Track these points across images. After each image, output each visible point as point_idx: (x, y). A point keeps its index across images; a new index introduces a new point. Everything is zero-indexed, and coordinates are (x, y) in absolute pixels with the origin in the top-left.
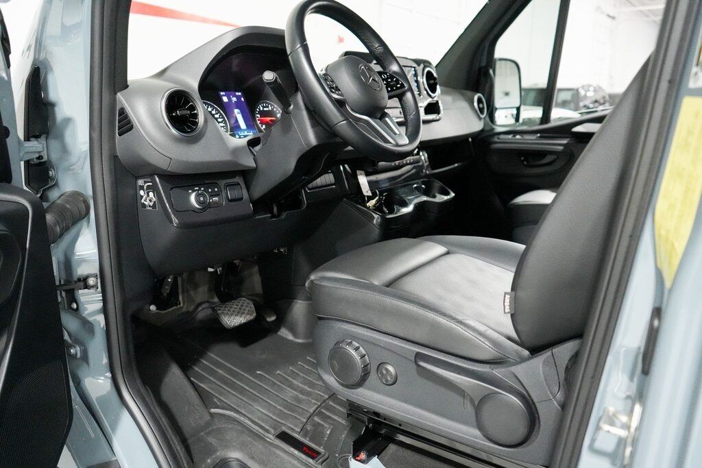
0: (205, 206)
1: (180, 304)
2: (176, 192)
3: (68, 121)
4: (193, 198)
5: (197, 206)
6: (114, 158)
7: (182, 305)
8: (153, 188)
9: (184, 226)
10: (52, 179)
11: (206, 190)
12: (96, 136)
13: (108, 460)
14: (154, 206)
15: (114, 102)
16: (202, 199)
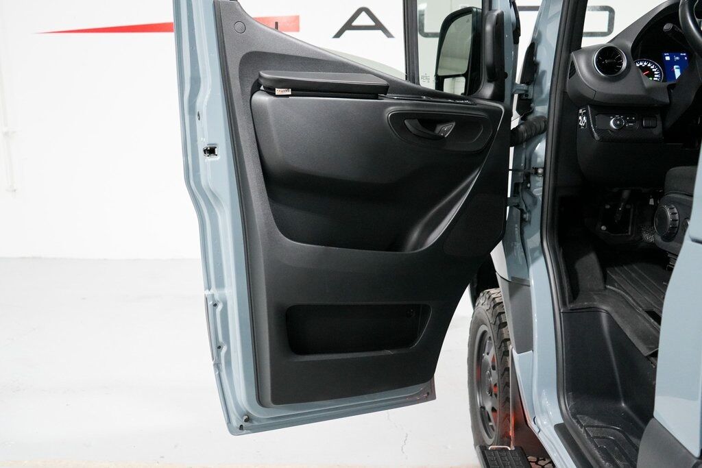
0: (621, 128)
1: (628, 232)
2: (599, 118)
3: (544, 72)
4: (612, 122)
5: (614, 127)
6: (564, 93)
7: (629, 234)
8: (586, 114)
9: (602, 139)
10: (531, 108)
11: (625, 119)
12: (555, 79)
13: (524, 278)
14: (584, 126)
15: (568, 57)
16: (618, 122)
